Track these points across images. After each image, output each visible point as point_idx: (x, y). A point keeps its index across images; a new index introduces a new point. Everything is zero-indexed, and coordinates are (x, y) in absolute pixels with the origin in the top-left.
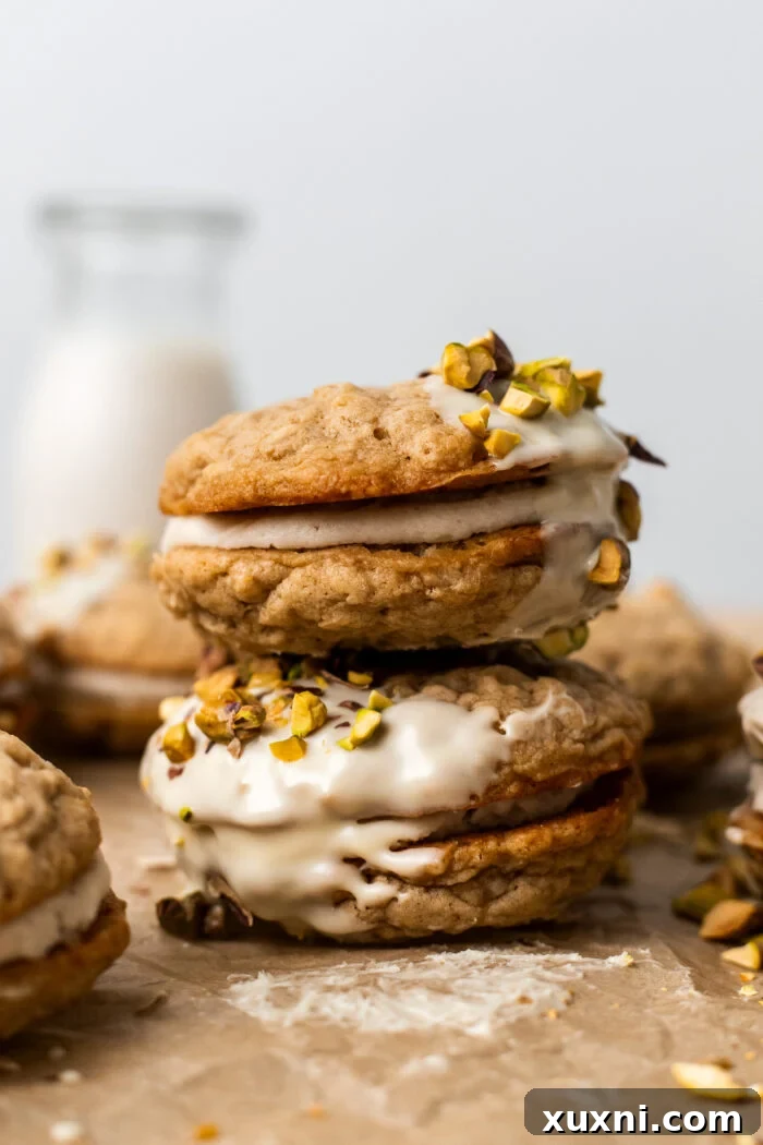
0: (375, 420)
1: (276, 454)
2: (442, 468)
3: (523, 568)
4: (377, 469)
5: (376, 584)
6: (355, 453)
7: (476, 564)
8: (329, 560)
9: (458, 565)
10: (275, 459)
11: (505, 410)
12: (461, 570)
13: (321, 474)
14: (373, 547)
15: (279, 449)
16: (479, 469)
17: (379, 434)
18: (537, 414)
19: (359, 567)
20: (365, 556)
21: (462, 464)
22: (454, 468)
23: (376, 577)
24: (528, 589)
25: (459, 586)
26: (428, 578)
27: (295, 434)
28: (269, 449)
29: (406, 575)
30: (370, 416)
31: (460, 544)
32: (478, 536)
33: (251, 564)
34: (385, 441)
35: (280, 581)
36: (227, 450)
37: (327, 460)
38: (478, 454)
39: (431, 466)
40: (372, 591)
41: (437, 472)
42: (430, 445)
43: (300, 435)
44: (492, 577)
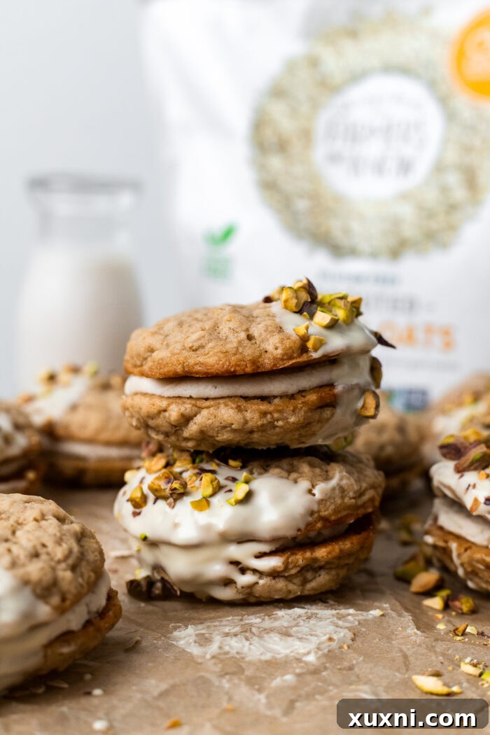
0: (247, 330)
1: (194, 348)
2: (285, 358)
3: (326, 409)
4: (249, 358)
5: (248, 418)
6: (237, 348)
7: (301, 408)
8: (222, 406)
9: (292, 408)
10: (193, 351)
11: (316, 324)
12: (293, 411)
13: (220, 361)
14: (246, 398)
15: (196, 345)
16: (304, 358)
17: (250, 338)
18: (333, 326)
19: (239, 409)
20: (242, 403)
21: (295, 355)
22: (291, 358)
23: (248, 415)
24: (328, 420)
25: (292, 419)
26: (276, 415)
27: (203, 337)
28: (190, 345)
29: (264, 414)
30: (244, 327)
31: (292, 397)
32: (302, 392)
33: (180, 406)
34: (253, 341)
35: (196, 416)
36: (165, 343)
37: (222, 353)
38: (303, 349)
39: (279, 356)
40: (246, 422)
41: (282, 360)
42: (278, 345)
43: (206, 338)
44: (309, 414)
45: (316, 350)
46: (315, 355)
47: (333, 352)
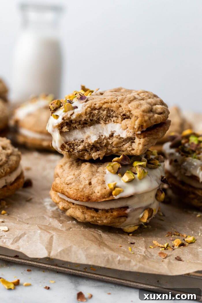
0: (90, 179)
1: (67, 184)
2: (101, 197)
3: (122, 218)
4: (86, 194)
5: (86, 217)
6: (83, 189)
7: (109, 217)
8: (77, 209)
9: (105, 217)
10: (67, 185)
11: (122, 180)
12: (106, 218)
13: (74, 194)
14: (88, 208)
15: (69, 182)
16: (111, 198)
17: (90, 184)
18: (131, 182)
19: (83, 213)
20: (85, 210)
21: (106, 197)
22: (104, 198)
23: (86, 216)
24: (123, 222)
25: (105, 221)
26: (97, 219)
27: (73, 179)
28: (66, 182)
29: (93, 217)
30: (89, 178)
31: (107, 211)
32: (112, 210)
33: (63, 204)
34: (91, 186)
35: (69, 209)
37: (76, 190)
38: (110, 194)
39: (98, 196)
40: (85, 219)
41: (100, 198)
42: (99, 191)
43: (74, 180)
44: (113, 220)
45: (116, 195)
46: (116, 197)
47: (125, 196)
